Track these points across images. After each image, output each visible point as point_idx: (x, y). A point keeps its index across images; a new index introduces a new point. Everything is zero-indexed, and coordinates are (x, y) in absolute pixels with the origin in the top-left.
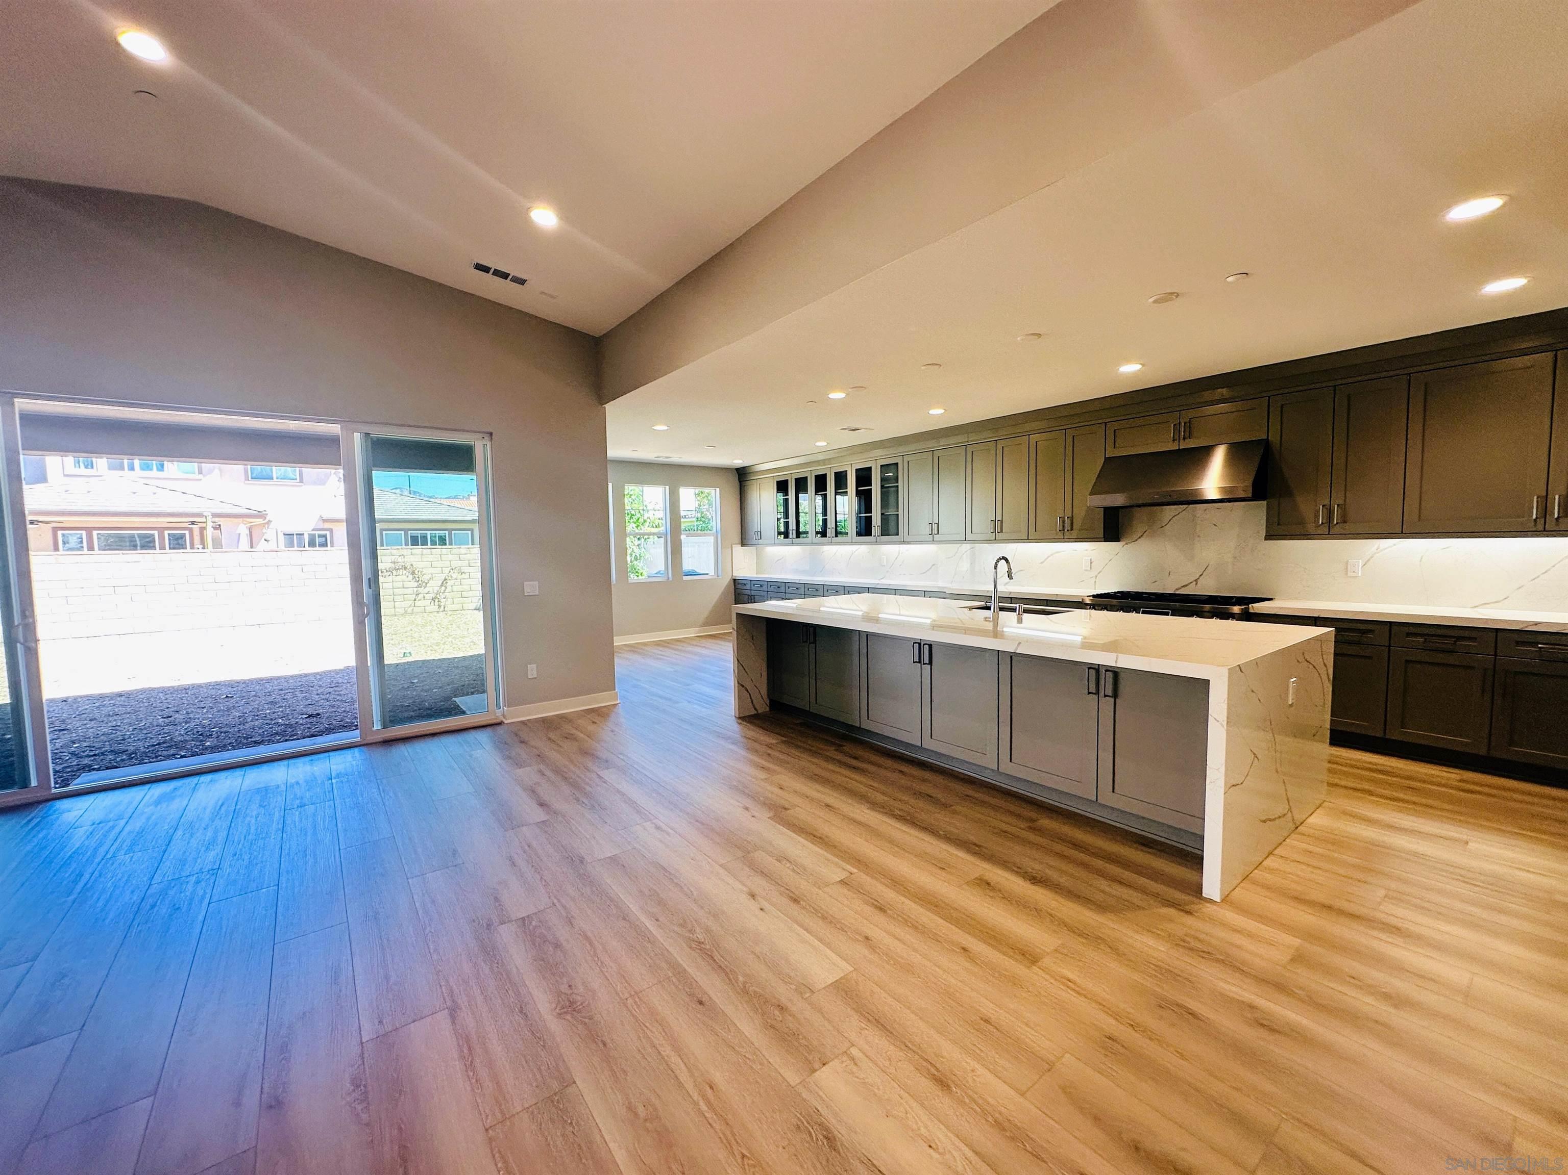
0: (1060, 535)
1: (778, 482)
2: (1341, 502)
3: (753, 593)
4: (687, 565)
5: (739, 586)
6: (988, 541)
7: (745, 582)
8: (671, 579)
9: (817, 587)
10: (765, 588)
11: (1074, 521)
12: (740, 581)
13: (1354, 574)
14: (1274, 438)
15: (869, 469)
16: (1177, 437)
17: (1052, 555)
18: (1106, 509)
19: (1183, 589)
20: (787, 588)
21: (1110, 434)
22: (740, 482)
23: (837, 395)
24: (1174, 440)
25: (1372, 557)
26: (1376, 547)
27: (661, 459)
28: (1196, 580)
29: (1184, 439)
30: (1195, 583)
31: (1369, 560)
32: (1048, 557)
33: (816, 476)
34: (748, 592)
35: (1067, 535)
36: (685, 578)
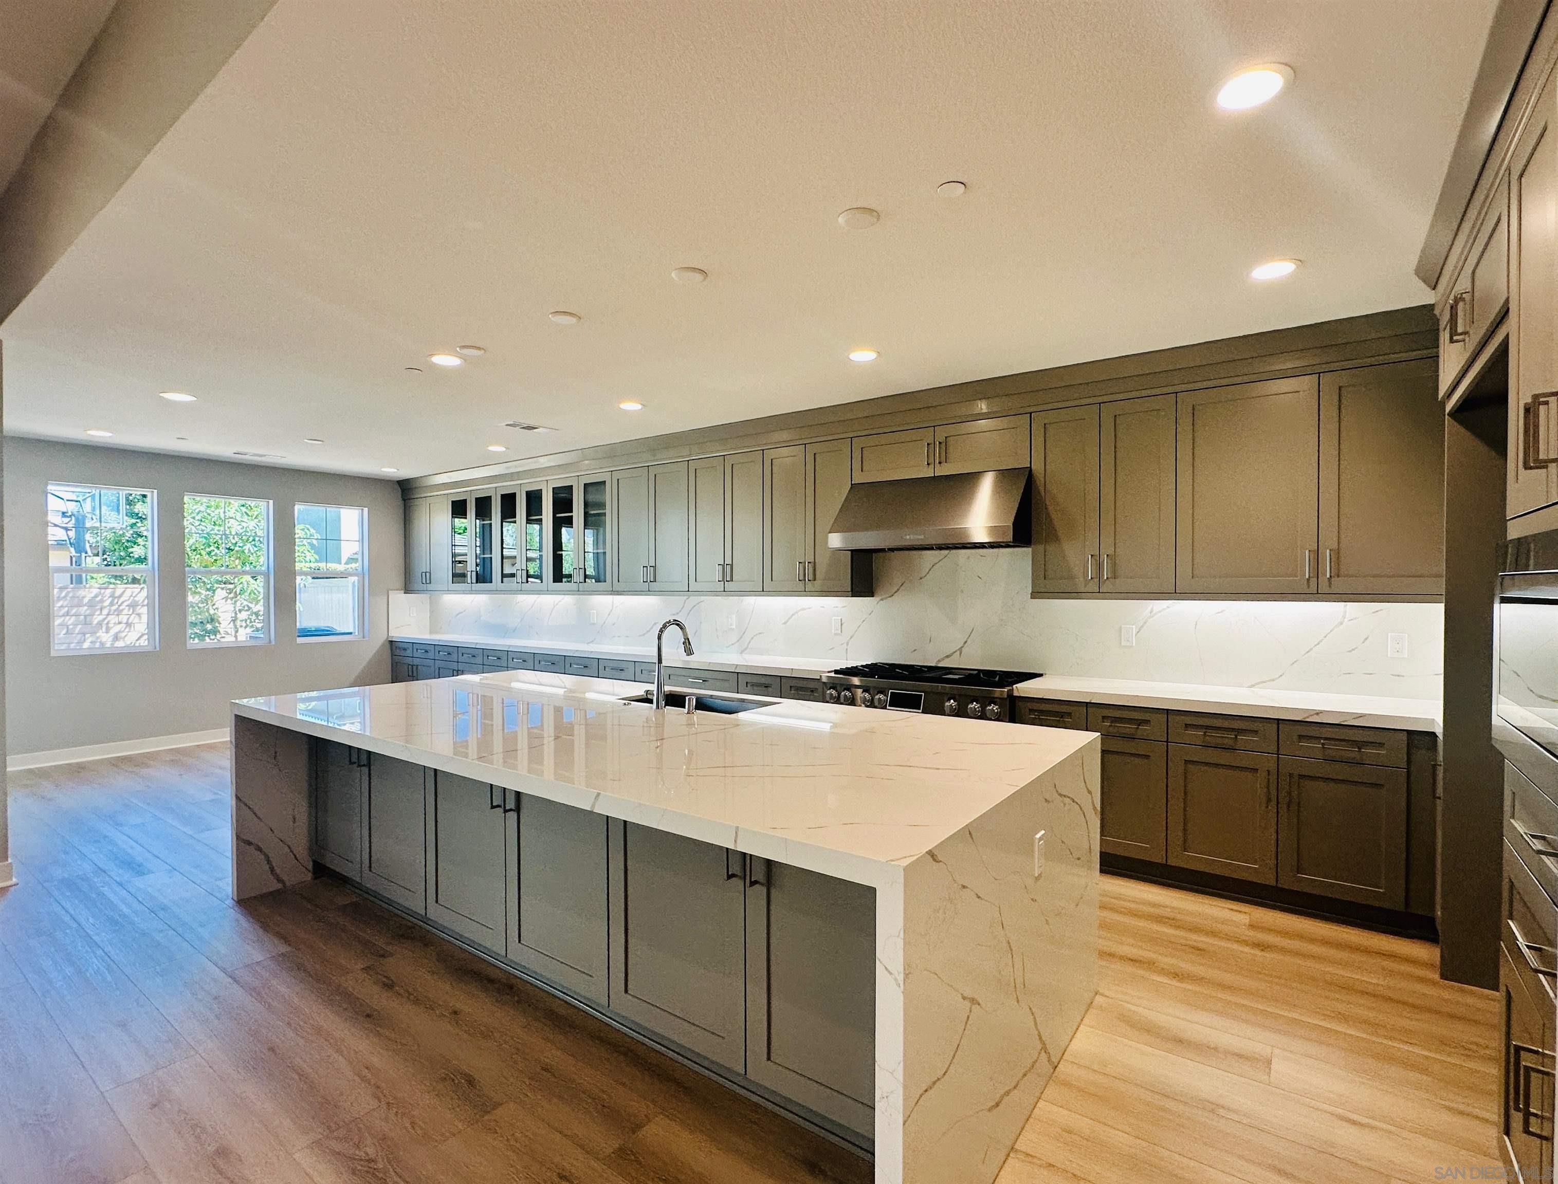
0: (801, 586)
1: (453, 502)
2: (1111, 551)
3: (416, 662)
4: (304, 620)
5: (398, 652)
6: (715, 593)
7: (405, 646)
8: (273, 643)
9: (499, 654)
10: (431, 655)
11: (817, 566)
12: (401, 645)
13: (1128, 644)
14: (1037, 467)
15: (570, 488)
16: (931, 460)
17: (797, 613)
18: (855, 553)
19: (947, 660)
20: (460, 655)
21: (857, 455)
22: (404, 500)
23: (446, 360)
24: (928, 464)
25: (1145, 623)
26: (1149, 609)
27: (247, 457)
28: (961, 649)
29: (940, 463)
30: (958, 653)
31: (1142, 626)
32: (793, 615)
33: (503, 496)
34: (409, 661)
35: (809, 586)
36: (300, 640)
